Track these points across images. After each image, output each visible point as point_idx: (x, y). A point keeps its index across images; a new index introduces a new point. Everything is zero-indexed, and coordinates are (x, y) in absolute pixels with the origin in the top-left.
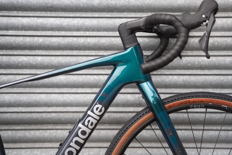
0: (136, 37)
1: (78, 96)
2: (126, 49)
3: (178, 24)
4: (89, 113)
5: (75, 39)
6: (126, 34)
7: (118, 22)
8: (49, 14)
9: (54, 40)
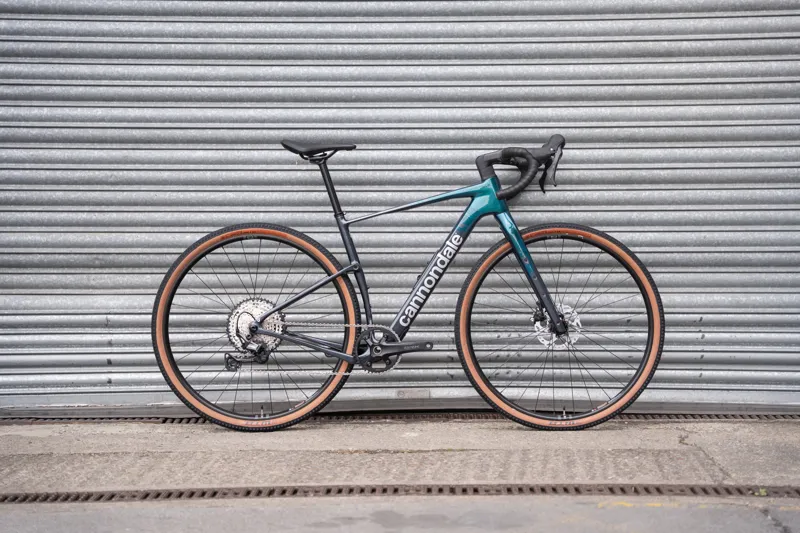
0: (494, 170)
1: (431, 235)
2: (483, 181)
3: (529, 156)
4: (448, 243)
5: (428, 173)
6: (483, 166)
7: (476, 154)
8: (400, 146)
9: (406, 174)
